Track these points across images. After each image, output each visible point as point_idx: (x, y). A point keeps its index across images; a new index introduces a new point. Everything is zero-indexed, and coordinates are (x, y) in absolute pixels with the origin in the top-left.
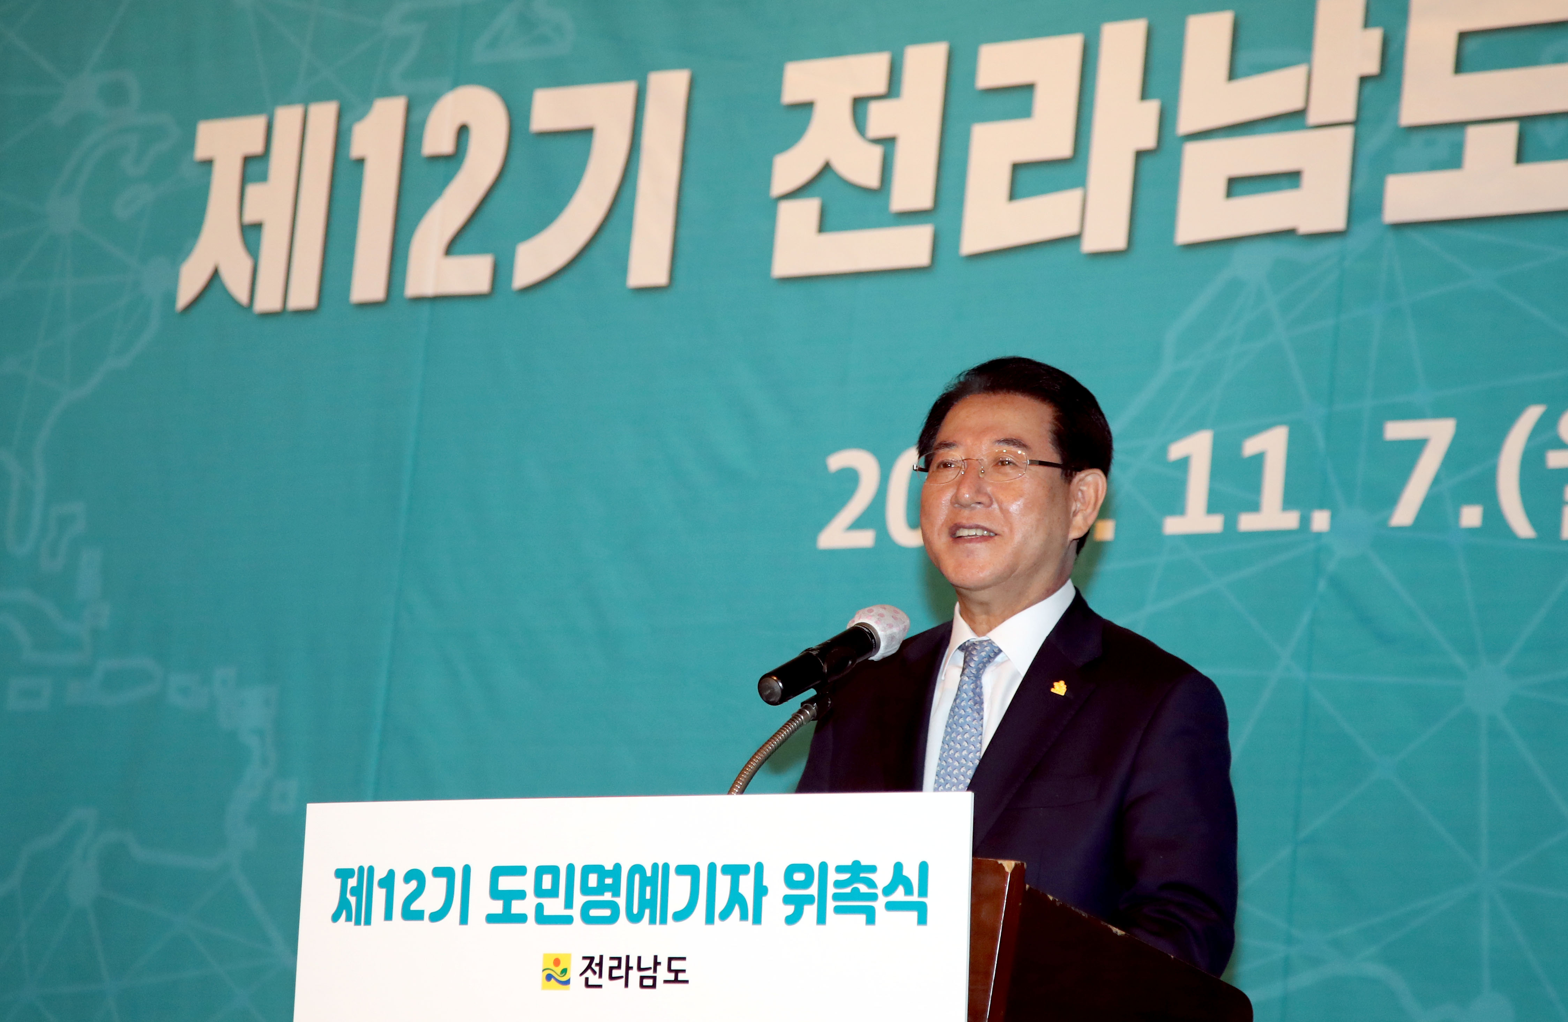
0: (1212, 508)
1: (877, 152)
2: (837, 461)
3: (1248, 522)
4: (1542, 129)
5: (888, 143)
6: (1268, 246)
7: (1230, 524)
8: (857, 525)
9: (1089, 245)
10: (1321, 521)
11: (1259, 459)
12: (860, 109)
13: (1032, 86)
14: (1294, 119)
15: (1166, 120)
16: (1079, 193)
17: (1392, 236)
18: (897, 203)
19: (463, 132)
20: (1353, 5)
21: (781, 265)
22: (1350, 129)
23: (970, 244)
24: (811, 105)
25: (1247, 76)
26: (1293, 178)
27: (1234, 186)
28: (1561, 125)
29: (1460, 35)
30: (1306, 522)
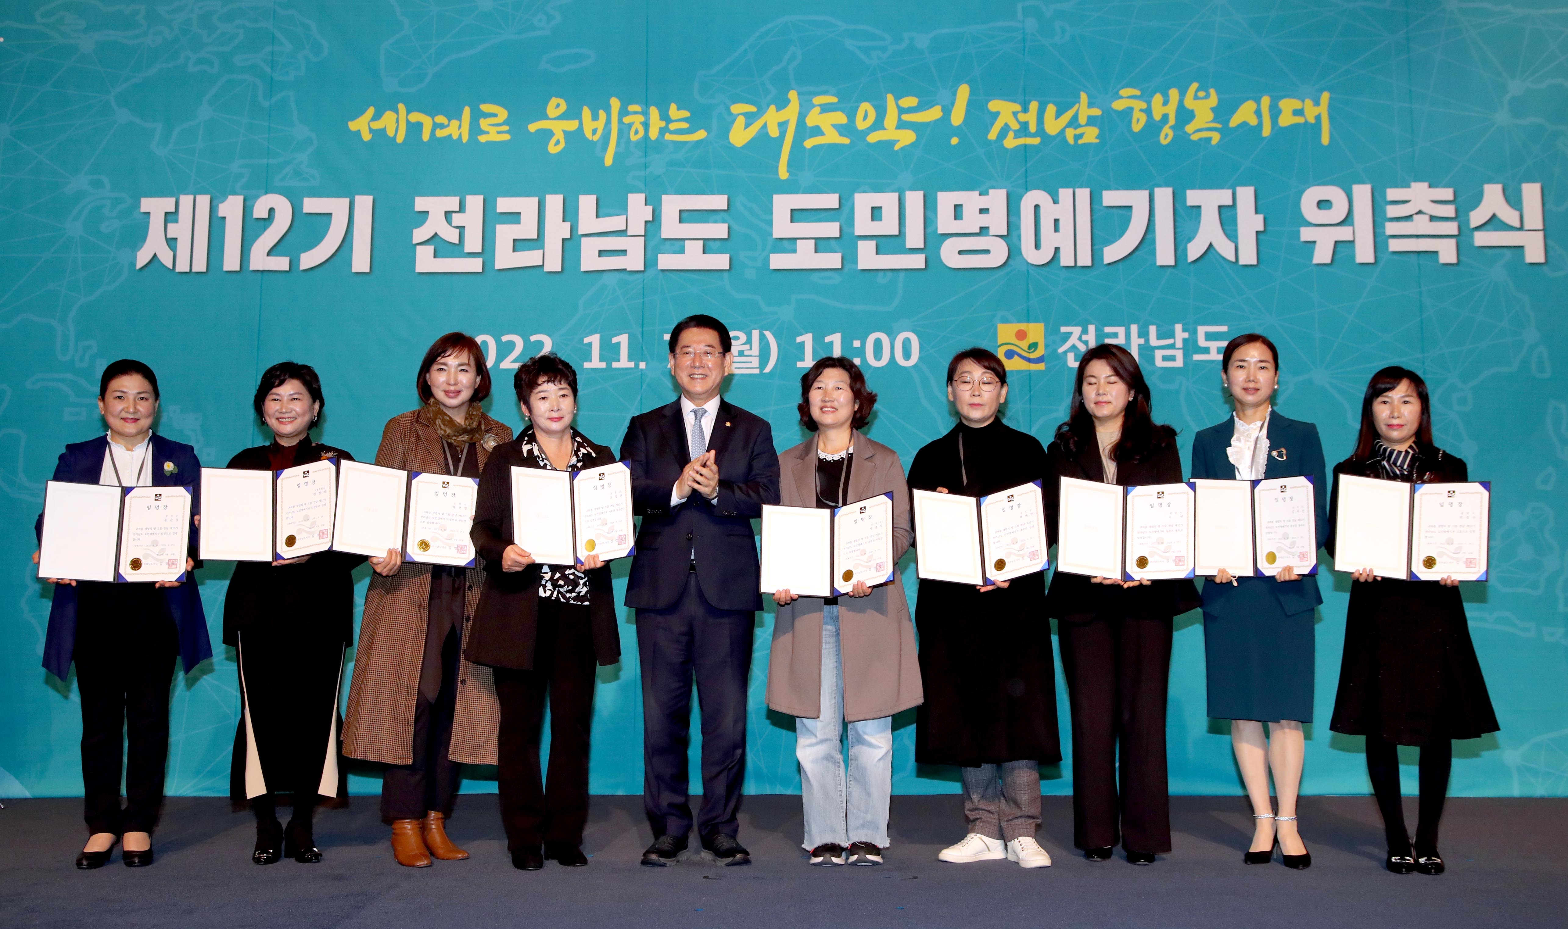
0: (601, 360)
1: (457, 231)
3: (615, 365)
4: (711, 243)
5: (461, 229)
6: (616, 274)
7: (609, 365)
9: (547, 268)
10: (642, 365)
11: (618, 344)
12: (448, 215)
13: (520, 213)
14: (623, 233)
15: (573, 229)
16: (542, 251)
17: (661, 274)
18: (468, 249)
19: (271, 210)
20: (642, 196)
21: (419, 268)
22: (643, 238)
23: (498, 266)
24: (428, 212)
25: (603, 217)
26: (624, 252)
27: (601, 253)
28: (718, 243)
29: (681, 211)
30: (637, 365)
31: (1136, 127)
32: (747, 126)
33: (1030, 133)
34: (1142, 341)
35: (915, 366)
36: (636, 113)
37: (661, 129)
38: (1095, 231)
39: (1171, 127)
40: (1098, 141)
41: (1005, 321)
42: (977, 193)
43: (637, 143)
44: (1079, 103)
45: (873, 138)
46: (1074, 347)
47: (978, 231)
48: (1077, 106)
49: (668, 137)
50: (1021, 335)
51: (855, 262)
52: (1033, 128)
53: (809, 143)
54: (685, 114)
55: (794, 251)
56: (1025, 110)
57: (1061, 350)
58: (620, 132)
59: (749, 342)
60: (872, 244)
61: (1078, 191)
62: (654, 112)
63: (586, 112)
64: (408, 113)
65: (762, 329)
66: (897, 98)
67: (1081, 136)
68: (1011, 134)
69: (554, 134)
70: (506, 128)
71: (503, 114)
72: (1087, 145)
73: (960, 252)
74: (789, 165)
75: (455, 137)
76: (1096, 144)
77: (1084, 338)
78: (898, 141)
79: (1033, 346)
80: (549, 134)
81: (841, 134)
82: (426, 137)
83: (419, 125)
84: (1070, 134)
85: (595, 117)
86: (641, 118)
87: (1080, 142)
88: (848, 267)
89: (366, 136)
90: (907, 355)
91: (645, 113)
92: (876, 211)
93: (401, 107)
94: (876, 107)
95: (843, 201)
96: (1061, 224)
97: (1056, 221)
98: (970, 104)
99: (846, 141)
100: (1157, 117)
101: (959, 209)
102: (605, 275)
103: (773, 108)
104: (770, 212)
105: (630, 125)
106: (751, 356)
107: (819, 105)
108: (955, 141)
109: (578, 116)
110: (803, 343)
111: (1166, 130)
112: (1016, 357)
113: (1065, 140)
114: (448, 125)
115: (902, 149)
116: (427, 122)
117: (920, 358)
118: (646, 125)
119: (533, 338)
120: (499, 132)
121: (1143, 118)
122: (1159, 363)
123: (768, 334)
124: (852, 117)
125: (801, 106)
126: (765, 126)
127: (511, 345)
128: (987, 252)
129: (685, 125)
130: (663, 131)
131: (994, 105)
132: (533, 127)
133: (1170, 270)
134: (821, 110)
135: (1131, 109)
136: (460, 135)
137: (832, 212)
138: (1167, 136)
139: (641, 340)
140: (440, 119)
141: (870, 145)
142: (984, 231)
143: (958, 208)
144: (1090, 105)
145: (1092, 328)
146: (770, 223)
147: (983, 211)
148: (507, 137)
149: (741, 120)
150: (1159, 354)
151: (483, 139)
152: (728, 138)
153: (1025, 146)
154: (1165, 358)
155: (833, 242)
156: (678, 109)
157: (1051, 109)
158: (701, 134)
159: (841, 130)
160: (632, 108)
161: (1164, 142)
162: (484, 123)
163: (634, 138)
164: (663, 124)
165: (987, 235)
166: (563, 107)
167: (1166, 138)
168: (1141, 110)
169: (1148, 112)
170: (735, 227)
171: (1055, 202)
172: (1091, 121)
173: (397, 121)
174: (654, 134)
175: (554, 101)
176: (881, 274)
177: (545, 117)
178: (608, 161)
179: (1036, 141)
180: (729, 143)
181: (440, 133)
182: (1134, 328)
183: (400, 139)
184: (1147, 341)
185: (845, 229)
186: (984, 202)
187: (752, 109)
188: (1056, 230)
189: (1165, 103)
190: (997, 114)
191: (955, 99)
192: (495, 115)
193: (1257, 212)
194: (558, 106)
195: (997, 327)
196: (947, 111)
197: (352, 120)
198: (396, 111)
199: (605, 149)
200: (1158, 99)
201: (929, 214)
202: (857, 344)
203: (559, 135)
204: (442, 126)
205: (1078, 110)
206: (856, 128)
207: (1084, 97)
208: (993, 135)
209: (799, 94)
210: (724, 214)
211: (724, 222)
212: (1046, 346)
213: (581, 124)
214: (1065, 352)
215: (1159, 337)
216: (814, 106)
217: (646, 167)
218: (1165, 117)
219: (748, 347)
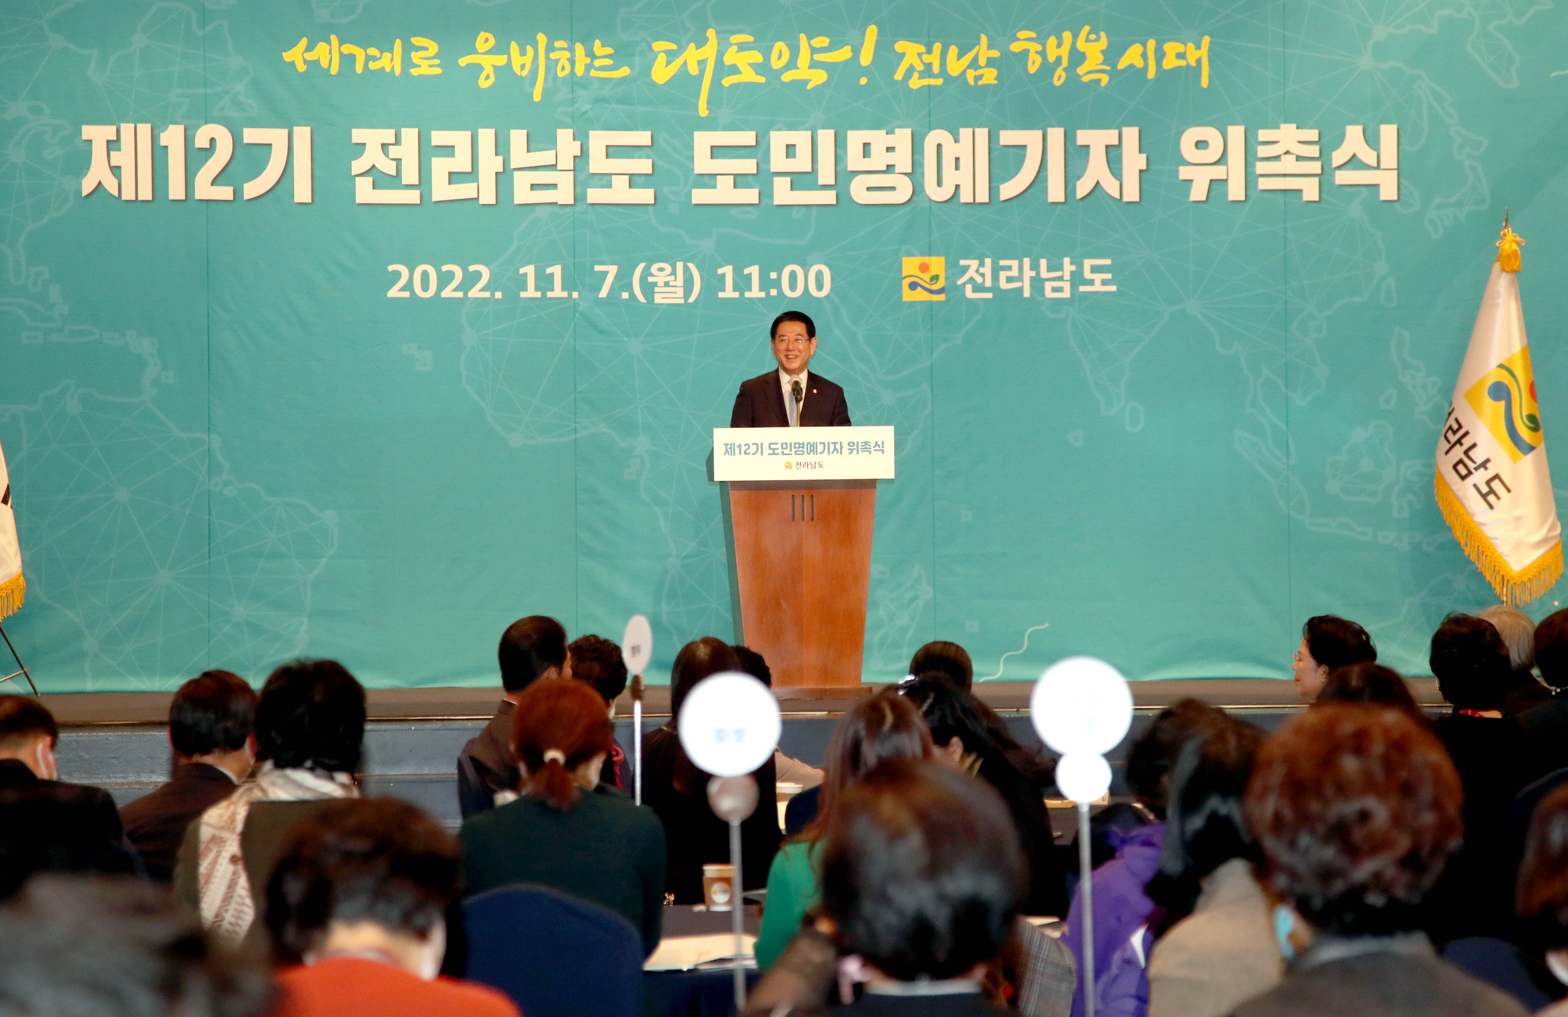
0: (536, 290)
1: (394, 163)
2: (391, 268)
3: (550, 294)
4: (637, 178)
5: (398, 161)
6: (547, 206)
7: (544, 295)
8: (402, 289)
9: (482, 201)
10: (575, 295)
11: (552, 274)
12: (385, 148)
13: (453, 147)
14: (553, 167)
15: (506, 163)
16: (476, 184)
17: (590, 208)
18: (405, 181)
19: (212, 140)
20: (569, 132)
21: (359, 199)
22: (572, 172)
23: (435, 198)
24: (364, 144)
25: (534, 152)
26: (554, 186)
27: (533, 187)
28: (643, 178)
29: (607, 146)
30: (570, 295)
31: (1032, 69)
32: (668, 63)
33: (934, 74)
34: (1033, 274)
35: (827, 297)
36: (562, 49)
37: (586, 65)
38: (993, 169)
39: (1064, 69)
40: (996, 82)
41: (910, 254)
42: (884, 132)
43: (564, 78)
44: (979, 44)
45: (787, 77)
46: (971, 280)
47: (885, 168)
48: (977, 47)
49: (593, 73)
50: (924, 268)
51: (771, 197)
52: (936, 69)
53: (727, 82)
54: (609, 50)
55: (715, 187)
56: (929, 51)
57: (960, 282)
58: (547, 67)
59: (674, 273)
60: (788, 180)
61: (977, 130)
62: (579, 49)
63: (514, 47)
64: (341, 43)
65: (685, 261)
66: (810, 38)
67: (980, 77)
68: (916, 75)
69: (484, 69)
70: (436, 62)
71: (433, 48)
72: (986, 86)
73: (868, 189)
74: (709, 102)
75: (388, 69)
76: (994, 85)
77: (981, 270)
78: (811, 80)
79: (935, 278)
80: (479, 68)
81: (757, 73)
82: (359, 69)
83: (352, 57)
84: (971, 75)
85: (523, 53)
86: (567, 54)
87: (980, 83)
88: (765, 201)
89: (301, 68)
90: (820, 286)
91: (571, 50)
92: (791, 149)
93: (334, 38)
94: (789, 46)
95: (760, 139)
96: (961, 162)
97: (957, 159)
98: (878, 44)
99: (762, 80)
100: (1051, 59)
101: (867, 148)
102: (537, 208)
103: (692, 46)
104: (691, 148)
105: (557, 61)
106: (675, 286)
107: (736, 44)
108: (863, 81)
109: (506, 51)
110: (724, 275)
111: (1060, 72)
112: (919, 288)
113: (966, 81)
114: (381, 58)
115: (815, 88)
116: (360, 54)
117: (831, 289)
118: (572, 62)
119: (472, 268)
120: (430, 66)
121: (1039, 60)
122: (1049, 294)
123: (691, 266)
124: (767, 56)
125: (719, 44)
126: (685, 63)
127: (451, 275)
128: (893, 188)
129: (609, 62)
130: (589, 67)
131: (901, 46)
132: (463, 62)
133: (1060, 207)
134: (738, 48)
135: (1026, 52)
136: (393, 67)
137: (750, 149)
138: (1060, 77)
139: (573, 270)
140: (373, 51)
141: (784, 84)
142: (890, 168)
143: (866, 146)
144: (990, 47)
145: (988, 261)
146: (692, 159)
147: (890, 149)
148: (438, 71)
149: (662, 58)
150: (1048, 286)
151: (414, 72)
152: (650, 75)
153: (929, 86)
154: (1054, 290)
155: (750, 178)
156: (602, 46)
157: (953, 51)
158: (624, 71)
159: (758, 68)
160: (559, 44)
161: (1057, 83)
162: (415, 57)
163: (561, 74)
164: (588, 60)
165: (893, 173)
166: (492, 42)
167: (1059, 80)
168: (1037, 52)
169: (1043, 53)
170: (659, 163)
171: (956, 141)
172: (991, 63)
173: (330, 53)
174: (580, 70)
175: (483, 35)
176: (795, 209)
177: (475, 51)
178: (537, 96)
179: (939, 82)
180: (652, 80)
181: (373, 66)
182: (1027, 261)
183: (334, 70)
184: (1038, 273)
185: (762, 165)
186: (890, 141)
187: (673, 47)
188: (957, 168)
189: (1059, 45)
190: (904, 54)
191: (864, 40)
192: (426, 49)
193: (1140, 152)
194: (487, 40)
195: (901, 260)
196: (856, 51)
197: (285, 51)
198: (329, 42)
199: (533, 84)
200: (1052, 41)
201: (840, 152)
202: (773, 275)
203: (489, 70)
204: (375, 59)
205: (978, 52)
206: (771, 67)
207: (984, 39)
208: (899, 76)
209: (717, 33)
210: (648, 150)
211: (648, 157)
212: (947, 278)
213: (509, 59)
214: (964, 284)
215: (1049, 270)
216: (731, 45)
217: (573, 102)
218: (1059, 59)
219: (673, 278)
